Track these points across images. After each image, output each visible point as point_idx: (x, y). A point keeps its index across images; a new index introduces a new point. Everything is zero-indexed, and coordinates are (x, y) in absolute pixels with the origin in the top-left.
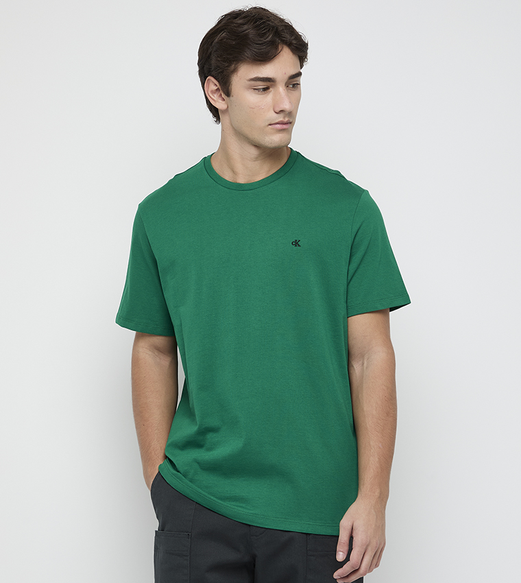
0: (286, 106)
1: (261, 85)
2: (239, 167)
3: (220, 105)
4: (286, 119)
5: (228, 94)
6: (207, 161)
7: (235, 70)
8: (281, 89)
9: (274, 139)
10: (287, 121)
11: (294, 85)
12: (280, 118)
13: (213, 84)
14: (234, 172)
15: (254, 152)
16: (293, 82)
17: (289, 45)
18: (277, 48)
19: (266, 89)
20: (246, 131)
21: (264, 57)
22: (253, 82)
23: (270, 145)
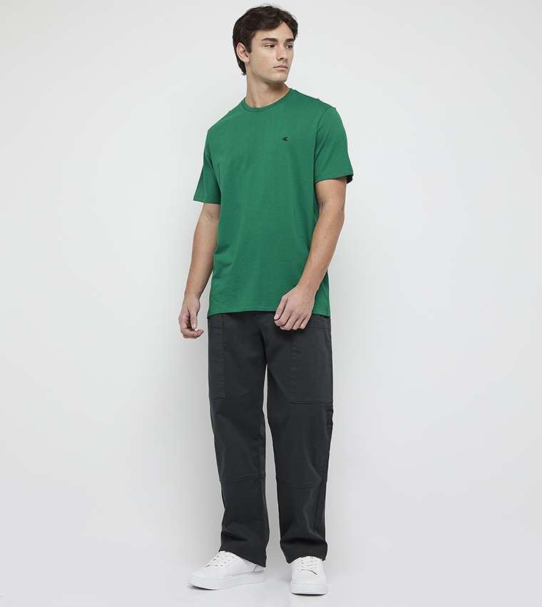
0: (285, 56)
1: (269, 43)
2: (257, 98)
3: (245, 60)
4: (284, 64)
5: (250, 52)
6: (243, 103)
7: (254, 35)
8: (281, 46)
9: (277, 76)
10: (285, 66)
11: (289, 46)
12: (281, 63)
13: (241, 47)
14: (254, 102)
15: (265, 87)
16: (289, 43)
17: (286, 22)
18: (279, 22)
19: (272, 46)
20: (260, 72)
21: (272, 26)
22: (264, 41)
23: (274, 80)
